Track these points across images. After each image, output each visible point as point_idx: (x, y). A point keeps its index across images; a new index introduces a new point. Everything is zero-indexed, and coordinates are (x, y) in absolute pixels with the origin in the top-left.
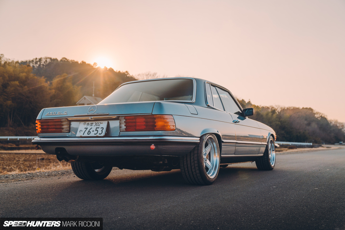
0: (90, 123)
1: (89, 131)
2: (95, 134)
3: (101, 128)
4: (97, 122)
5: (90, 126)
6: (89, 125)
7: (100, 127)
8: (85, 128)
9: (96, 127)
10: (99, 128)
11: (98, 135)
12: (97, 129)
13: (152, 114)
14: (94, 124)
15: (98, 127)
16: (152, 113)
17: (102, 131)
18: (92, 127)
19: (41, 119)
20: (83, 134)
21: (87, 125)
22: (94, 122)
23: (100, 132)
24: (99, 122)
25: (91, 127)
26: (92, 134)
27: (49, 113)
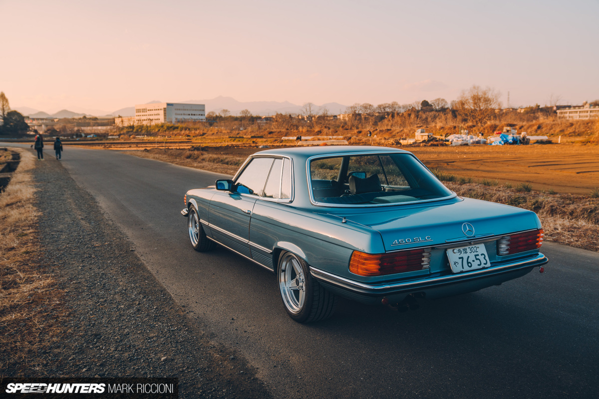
0: (461, 249)
1: (468, 263)
2: (478, 265)
3: (481, 255)
4: (470, 247)
5: (465, 254)
6: (463, 253)
7: (479, 254)
8: (460, 258)
9: (473, 254)
11: (483, 265)
14: (468, 250)
15: (476, 253)
16: (537, 228)
17: (484, 258)
19: (385, 253)
20: (463, 268)
21: (459, 253)
22: (467, 247)
23: (483, 261)
24: (473, 246)
25: (466, 256)
26: (475, 265)
27: (396, 240)
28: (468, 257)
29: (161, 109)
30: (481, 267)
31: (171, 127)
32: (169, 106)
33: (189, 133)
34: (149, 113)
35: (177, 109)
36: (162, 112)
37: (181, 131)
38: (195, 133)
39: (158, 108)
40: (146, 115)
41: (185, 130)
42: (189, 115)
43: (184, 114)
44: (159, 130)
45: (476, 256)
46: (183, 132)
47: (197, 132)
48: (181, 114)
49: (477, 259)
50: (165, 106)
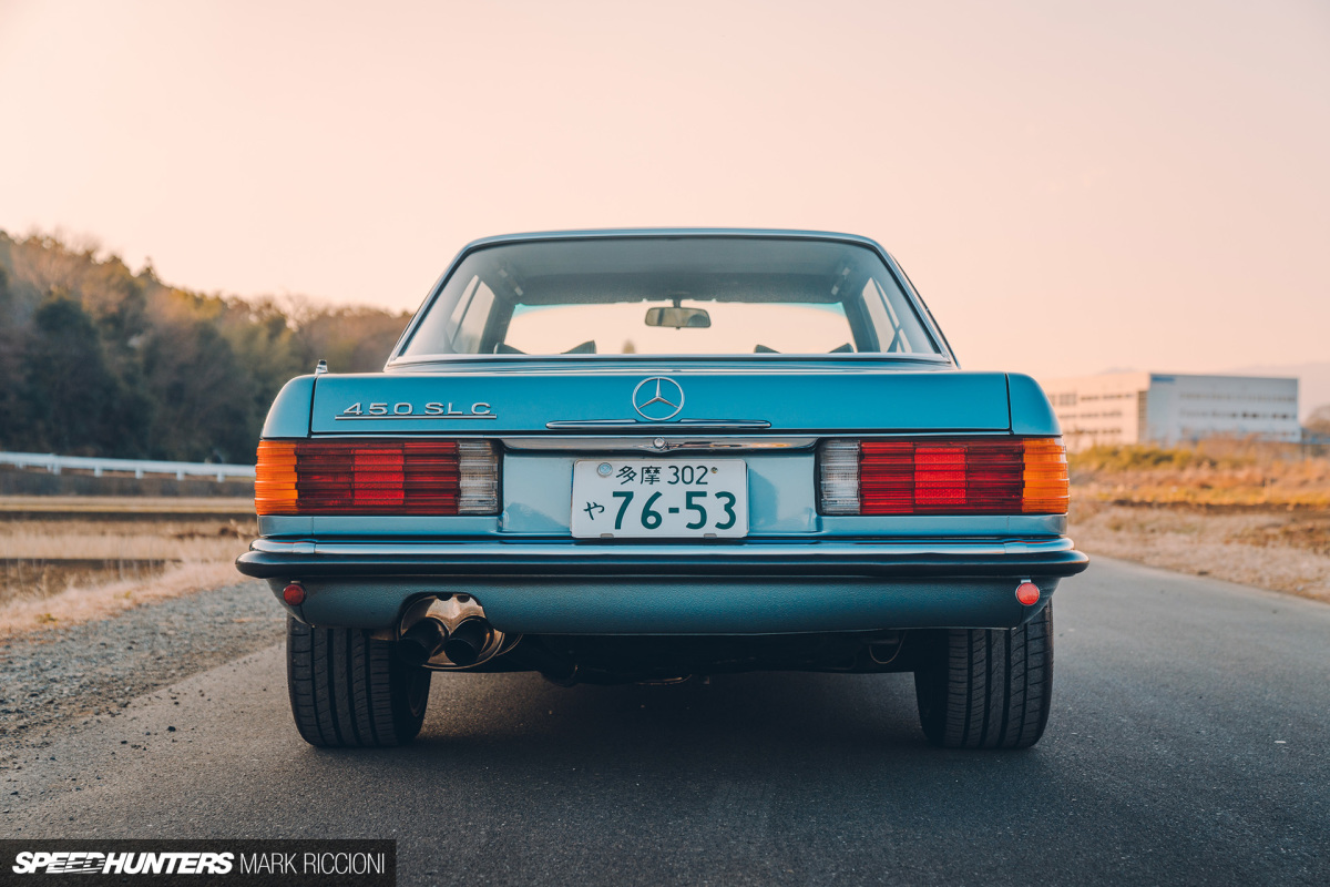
0: (637, 465)
1: (646, 512)
2: (690, 526)
3: (719, 495)
4: (680, 463)
5: (646, 484)
6: (638, 478)
7: (711, 490)
8: (616, 494)
9: (682, 489)
10: (703, 494)
11: (709, 530)
12: (696, 501)
13: (1012, 435)
14: (666, 474)
15: (694, 487)
16: (1010, 430)
17: (728, 508)
18: (656, 487)
19: (309, 438)
20: (618, 526)
21: (622, 479)
22: (663, 464)
23: (716, 512)
24: (694, 462)
25: (650, 490)
26: (673, 526)
27: (358, 405)
28: (657, 495)
29: (1128, 396)
30: (698, 533)
31: (1146, 456)
32: (1161, 386)
33: (1211, 478)
34: (1082, 407)
35: (1190, 396)
36: (1130, 407)
37: (1182, 468)
38: (1232, 478)
39: (1115, 391)
40: (1074, 416)
41: (1199, 464)
42: (1234, 415)
43: (1215, 414)
44: (1102, 466)
45: (690, 495)
46: (1189, 473)
47: (1242, 475)
48: (1204, 414)
49: (690, 506)
50: (1144, 384)
